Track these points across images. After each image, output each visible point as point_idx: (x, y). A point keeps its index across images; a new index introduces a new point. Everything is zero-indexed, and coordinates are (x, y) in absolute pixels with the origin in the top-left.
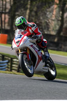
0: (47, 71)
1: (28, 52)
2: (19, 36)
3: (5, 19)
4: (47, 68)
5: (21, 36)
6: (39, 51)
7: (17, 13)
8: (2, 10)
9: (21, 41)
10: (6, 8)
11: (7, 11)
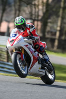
0: (44, 74)
1: (23, 52)
2: (14, 35)
3: (37, 25)
4: (44, 71)
5: (16, 35)
6: (35, 52)
7: (49, 20)
8: (35, 17)
9: (15, 40)
10: (38, 16)
11: (40, 18)
